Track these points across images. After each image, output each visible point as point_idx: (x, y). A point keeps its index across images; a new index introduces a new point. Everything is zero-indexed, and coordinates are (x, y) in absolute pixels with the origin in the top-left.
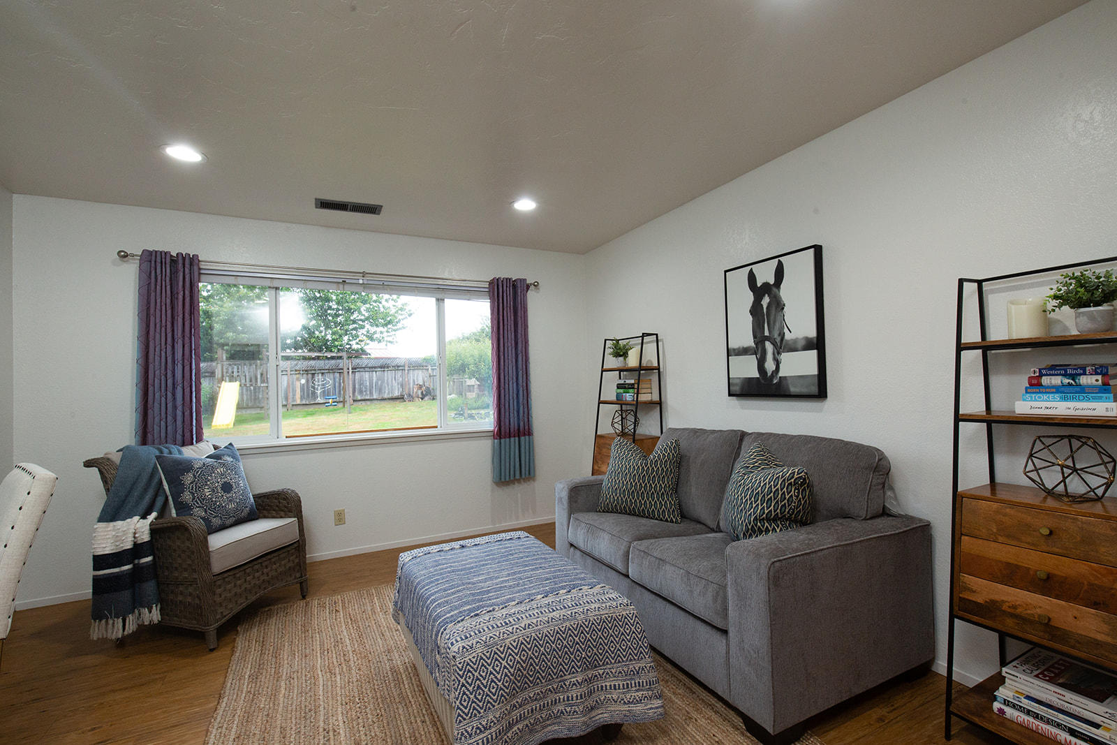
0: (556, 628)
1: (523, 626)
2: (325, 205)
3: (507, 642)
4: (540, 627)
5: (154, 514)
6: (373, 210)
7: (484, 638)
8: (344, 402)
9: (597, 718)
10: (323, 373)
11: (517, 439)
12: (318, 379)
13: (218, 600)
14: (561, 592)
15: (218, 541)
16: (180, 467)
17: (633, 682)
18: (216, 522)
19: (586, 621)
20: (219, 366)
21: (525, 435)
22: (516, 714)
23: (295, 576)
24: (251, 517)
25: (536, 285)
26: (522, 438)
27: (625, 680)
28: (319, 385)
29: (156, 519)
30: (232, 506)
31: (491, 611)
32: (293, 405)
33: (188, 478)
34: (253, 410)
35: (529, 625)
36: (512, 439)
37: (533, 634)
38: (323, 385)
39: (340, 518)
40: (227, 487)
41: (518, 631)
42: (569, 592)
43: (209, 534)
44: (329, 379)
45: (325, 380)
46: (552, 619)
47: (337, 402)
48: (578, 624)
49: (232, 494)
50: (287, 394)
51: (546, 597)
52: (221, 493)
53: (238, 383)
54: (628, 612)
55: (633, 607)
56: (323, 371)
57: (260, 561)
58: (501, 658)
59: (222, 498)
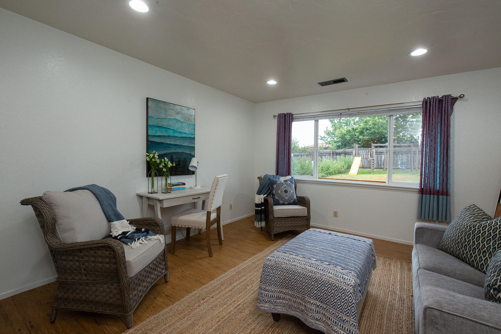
0: (305, 273)
1: (293, 264)
2: (323, 84)
3: (283, 266)
4: (298, 268)
5: (266, 195)
6: (342, 80)
7: (276, 260)
8: (411, 168)
9: (320, 326)
10: (402, 154)
11: (436, 196)
12: (399, 157)
13: (275, 226)
14: (325, 263)
15: (276, 208)
16: (273, 182)
17: (339, 323)
18: (281, 202)
19: (320, 278)
20: (354, 150)
21: (442, 194)
22: (282, 295)
23: (305, 229)
24: (294, 203)
25: (461, 97)
26: (441, 197)
27: (335, 319)
28: (399, 160)
29: (266, 197)
30: (287, 198)
31: (291, 254)
32: (393, 168)
33: (275, 186)
34: (369, 169)
35: (295, 265)
36: (432, 196)
37: (294, 269)
38: (401, 159)
39: (336, 214)
40: (286, 191)
41: (289, 264)
42: (329, 265)
43: (274, 205)
44: (405, 157)
45: (403, 157)
46: (306, 268)
47: (407, 168)
48: (315, 277)
49: (287, 194)
50: (384, 163)
51: (317, 261)
52: (284, 193)
53: (360, 158)
54: (347, 288)
55: (351, 288)
56: (402, 153)
57: (291, 218)
58: (279, 270)
59: (284, 195)
